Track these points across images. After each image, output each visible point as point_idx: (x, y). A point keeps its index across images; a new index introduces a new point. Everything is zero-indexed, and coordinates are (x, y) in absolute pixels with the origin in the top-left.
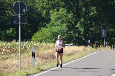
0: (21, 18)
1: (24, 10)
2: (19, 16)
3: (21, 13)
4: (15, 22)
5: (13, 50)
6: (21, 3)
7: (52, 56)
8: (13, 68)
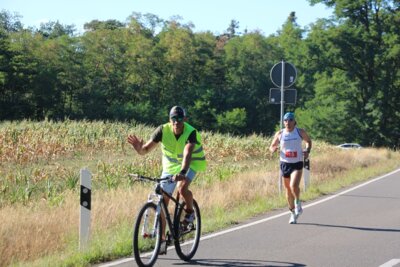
0: (285, 93)
1: (292, 78)
2: (282, 90)
3: (286, 84)
4: (273, 100)
5: (253, 154)
6: (287, 65)
7: (330, 166)
8: (265, 188)
